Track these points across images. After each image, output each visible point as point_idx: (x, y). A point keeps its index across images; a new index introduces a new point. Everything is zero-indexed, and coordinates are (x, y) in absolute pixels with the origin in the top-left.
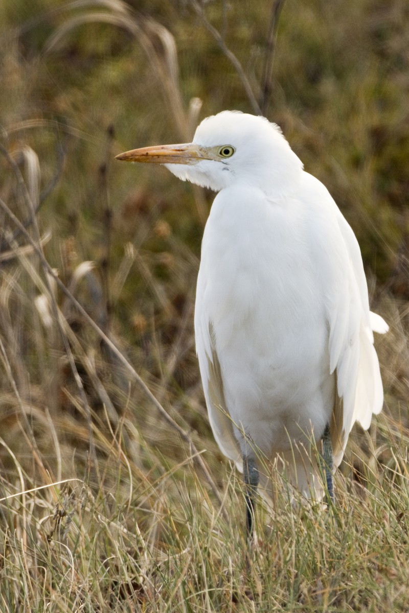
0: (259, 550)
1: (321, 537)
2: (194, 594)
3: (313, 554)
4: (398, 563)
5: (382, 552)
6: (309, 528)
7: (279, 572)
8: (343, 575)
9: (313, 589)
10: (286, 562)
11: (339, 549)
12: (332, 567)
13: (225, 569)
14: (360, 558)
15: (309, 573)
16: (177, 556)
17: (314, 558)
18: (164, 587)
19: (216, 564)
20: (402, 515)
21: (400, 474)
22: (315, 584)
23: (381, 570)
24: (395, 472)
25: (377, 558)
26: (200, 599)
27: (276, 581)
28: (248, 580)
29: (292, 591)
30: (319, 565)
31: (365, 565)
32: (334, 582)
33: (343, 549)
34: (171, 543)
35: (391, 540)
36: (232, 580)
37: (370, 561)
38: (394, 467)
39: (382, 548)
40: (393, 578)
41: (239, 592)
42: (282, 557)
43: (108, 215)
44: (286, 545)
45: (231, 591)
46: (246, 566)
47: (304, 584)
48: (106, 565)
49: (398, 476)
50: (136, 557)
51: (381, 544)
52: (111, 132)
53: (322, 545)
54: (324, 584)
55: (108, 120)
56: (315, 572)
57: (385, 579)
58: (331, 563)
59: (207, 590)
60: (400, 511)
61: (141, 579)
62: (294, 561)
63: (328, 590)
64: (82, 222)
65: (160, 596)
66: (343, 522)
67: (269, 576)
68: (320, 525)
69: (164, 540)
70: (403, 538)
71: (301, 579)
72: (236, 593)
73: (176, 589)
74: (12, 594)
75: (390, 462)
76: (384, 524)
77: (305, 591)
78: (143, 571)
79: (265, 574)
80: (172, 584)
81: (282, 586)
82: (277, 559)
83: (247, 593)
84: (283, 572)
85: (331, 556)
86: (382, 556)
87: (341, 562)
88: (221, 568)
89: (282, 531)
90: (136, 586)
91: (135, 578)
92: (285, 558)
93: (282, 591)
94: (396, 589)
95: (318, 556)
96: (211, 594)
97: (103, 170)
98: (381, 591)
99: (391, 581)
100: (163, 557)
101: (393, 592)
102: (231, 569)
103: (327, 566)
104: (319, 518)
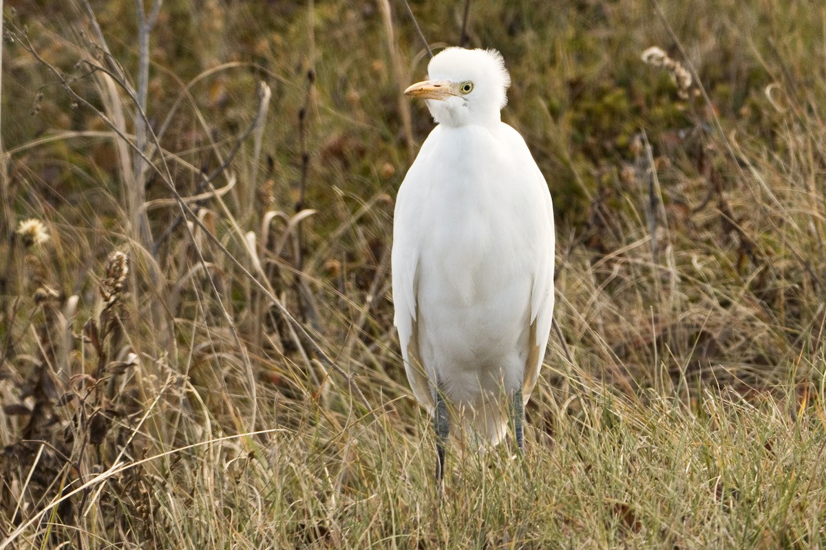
0: (446, 498)
1: (509, 487)
2: (380, 541)
3: (501, 504)
4: (585, 515)
5: (569, 503)
6: (498, 477)
7: (466, 520)
8: (530, 525)
9: (500, 538)
10: (473, 511)
11: (527, 499)
12: (518, 517)
13: (413, 516)
14: (547, 509)
15: (496, 522)
16: (365, 501)
17: (501, 507)
18: (350, 532)
19: (403, 511)
20: (589, 467)
21: (589, 427)
22: (501, 533)
23: (567, 522)
24: (584, 424)
25: (564, 509)
26: (386, 546)
27: (462, 530)
28: (434, 527)
29: (478, 539)
30: (506, 515)
31: (553, 516)
32: (521, 532)
33: (530, 499)
34: (357, 489)
35: (579, 492)
36: (420, 527)
37: (556, 512)
38: (583, 418)
39: (569, 499)
40: (578, 529)
41: (425, 537)
42: (469, 506)
43: (306, 159)
44: (474, 494)
45: (417, 539)
46: (433, 513)
47: (490, 533)
48: (293, 509)
49: (587, 428)
50: (323, 501)
51: (568, 495)
52: (310, 76)
53: (509, 495)
54: (510, 533)
55: (309, 65)
56: (502, 521)
57: (571, 531)
58: (518, 513)
59: (393, 537)
60: (588, 463)
61: (328, 522)
62: (482, 510)
63: (515, 540)
64: (278, 165)
65: (347, 541)
66: (531, 472)
67: (455, 524)
68: (508, 475)
69: (351, 486)
70: (590, 490)
71: (487, 530)
72: (423, 541)
73: (363, 534)
74: (199, 535)
75: (581, 413)
76: (571, 475)
77: (492, 540)
78: (330, 515)
79: (452, 523)
80: (359, 530)
81: (468, 534)
82: (464, 508)
83: (434, 541)
84: (470, 521)
85: (518, 506)
86: (569, 508)
87: (528, 512)
88: (408, 515)
89: (470, 480)
90: (323, 531)
91: (322, 522)
92: (472, 507)
93: (468, 540)
94: (582, 541)
95: (505, 505)
96: (398, 540)
97: (302, 114)
98: (567, 543)
99: (578, 533)
100: (351, 502)
101: (579, 543)
102: (419, 517)
103: (514, 516)
104: (507, 468)
